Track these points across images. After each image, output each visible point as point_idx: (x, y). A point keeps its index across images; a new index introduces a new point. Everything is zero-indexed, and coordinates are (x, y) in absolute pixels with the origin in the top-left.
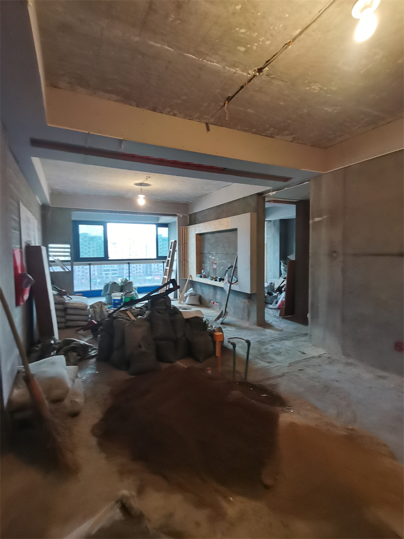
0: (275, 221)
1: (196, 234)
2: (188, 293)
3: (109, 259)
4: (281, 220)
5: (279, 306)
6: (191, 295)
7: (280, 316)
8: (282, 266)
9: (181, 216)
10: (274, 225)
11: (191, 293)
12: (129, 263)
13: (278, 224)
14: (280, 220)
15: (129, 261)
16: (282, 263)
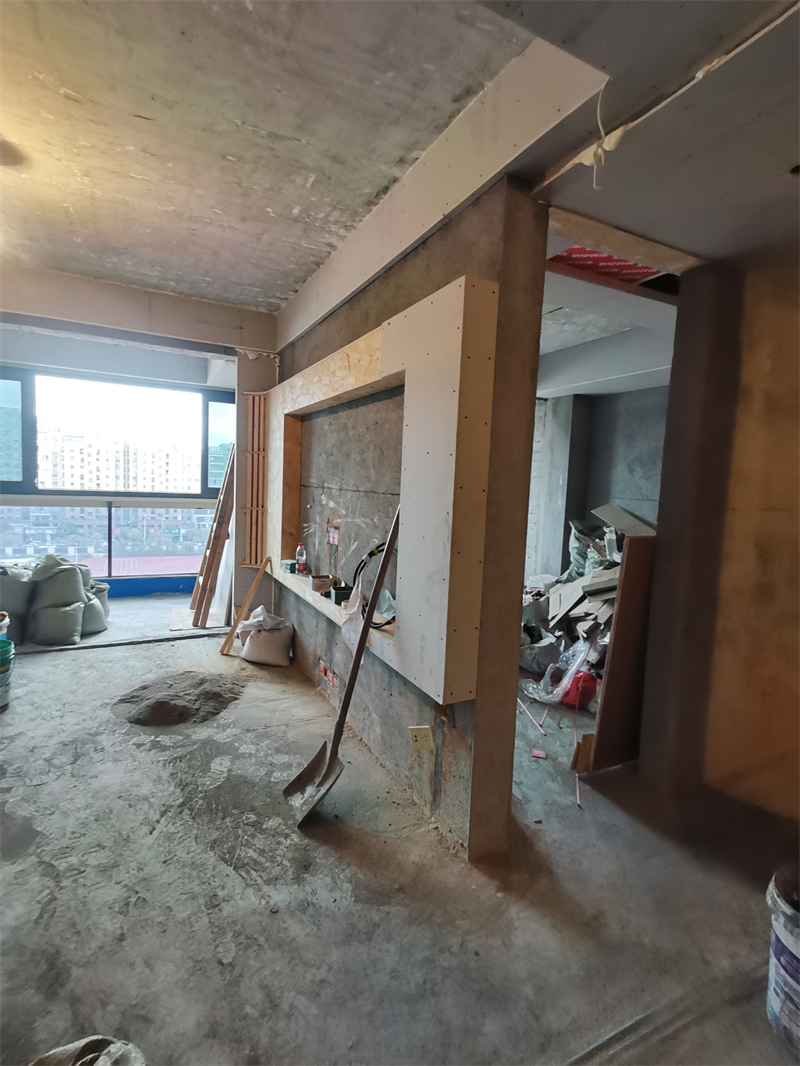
0: (557, 400)
1: (286, 415)
2: (252, 620)
3: (40, 487)
4: (579, 399)
5: (567, 694)
6: (260, 628)
7: (575, 765)
8: (572, 538)
9: (251, 356)
10: (555, 412)
11: (260, 624)
12: (110, 506)
13: (567, 410)
14: (574, 395)
15: (110, 500)
16: (573, 530)
